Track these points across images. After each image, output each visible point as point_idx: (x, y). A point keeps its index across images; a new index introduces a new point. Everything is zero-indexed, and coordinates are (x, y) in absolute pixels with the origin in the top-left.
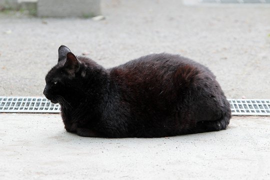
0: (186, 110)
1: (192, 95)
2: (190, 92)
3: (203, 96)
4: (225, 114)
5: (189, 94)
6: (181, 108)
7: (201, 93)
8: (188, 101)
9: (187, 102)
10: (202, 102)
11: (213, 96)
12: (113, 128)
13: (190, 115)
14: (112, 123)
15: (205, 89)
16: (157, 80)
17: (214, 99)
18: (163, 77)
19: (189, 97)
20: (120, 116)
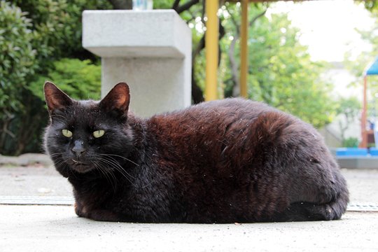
0: (269, 180)
1: (278, 156)
2: (275, 151)
3: (299, 159)
4: (339, 195)
5: (274, 154)
6: (259, 177)
7: (293, 154)
8: (272, 166)
9: (270, 167)
10: (296, 169)
11: (315, 161)
12: (146, 208)
13: (275, 189)
14: (144, 199)
15: (302, 147)
16: (218, 131)
17: (318, 165)
18: (229, 126)
19: (274, 160)
20: (158, 186)
